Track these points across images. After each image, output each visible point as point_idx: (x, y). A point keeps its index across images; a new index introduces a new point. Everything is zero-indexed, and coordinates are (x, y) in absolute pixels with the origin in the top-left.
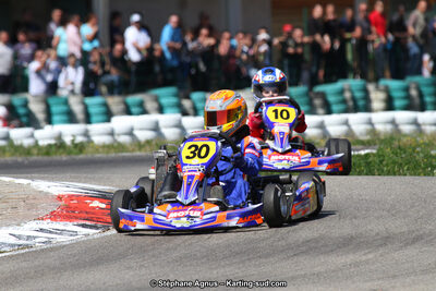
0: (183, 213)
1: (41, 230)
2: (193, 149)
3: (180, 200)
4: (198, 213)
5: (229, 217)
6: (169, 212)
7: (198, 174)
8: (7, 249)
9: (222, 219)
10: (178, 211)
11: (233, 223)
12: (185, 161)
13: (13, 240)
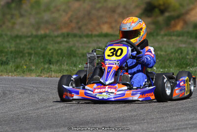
0: (104, 90)
2: (112, 51)
3: (102, 81)
4: (113, 90)
5: (133, 95)
6: (95, 89)
7: (115, 66)
9: (129, 95)
10: (101, 88)
11: (136, 98)
12: (107, 57)
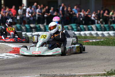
1: (6, 55)
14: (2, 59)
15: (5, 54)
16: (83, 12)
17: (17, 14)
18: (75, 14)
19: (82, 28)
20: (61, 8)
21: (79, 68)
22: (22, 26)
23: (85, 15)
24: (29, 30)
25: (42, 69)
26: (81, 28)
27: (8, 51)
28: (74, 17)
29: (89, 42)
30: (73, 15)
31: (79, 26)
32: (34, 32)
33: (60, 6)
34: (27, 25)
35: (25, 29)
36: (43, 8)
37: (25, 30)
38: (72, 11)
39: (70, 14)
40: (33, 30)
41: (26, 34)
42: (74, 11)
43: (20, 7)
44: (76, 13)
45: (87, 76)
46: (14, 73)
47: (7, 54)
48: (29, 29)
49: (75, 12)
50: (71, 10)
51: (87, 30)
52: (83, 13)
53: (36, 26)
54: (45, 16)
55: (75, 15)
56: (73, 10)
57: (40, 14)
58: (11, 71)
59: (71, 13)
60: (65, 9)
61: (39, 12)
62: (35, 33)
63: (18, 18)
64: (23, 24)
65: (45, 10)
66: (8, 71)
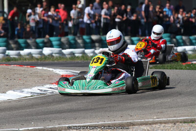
1: (51, 88)
8: (36, 95)
13: (39, 92)
14: (44, 94)
15: (48, 86)
16: (181, 13)
17: (69, 18)
18: (167, 16)
19: (181, 41)
20: (144, 6)
21: (175, 109)
22: (77, 39)
23: (185, 18)
24: (89, 45)
25: (111, 111)
26: (177, 40)
27: (54, 81)
28: (166, 21)
29: (192, 64)
30: (165, 19)
31: (175, 38)
32: (97, 48)
33: (142, 4)
34: (85, 37)
35: (82, 43)
36: (113, 7)
37: (81, 45)
38: (162, 12)
39: (158, 17)
40: (97, 44)
41: (84, 51)
42: (166, 11)
43: (74, 6)
44: (170, 16)
45: (188, 123)
46: (63, 118)
47: (52, 86)
48: (90, 43)
49: (167, 13)
50: (160, 10)
51: (188, 44)
52: (182, 15)
53: (100, 37)
54: (117, 20)
55: (168, 19)
56: (164, 10)
57: (108, 17)
58: (58, 115)
59: (161, 15)
60: (151, 9)
61: (106, 14)
62: (99, 49)
63: (70, 24)
64: (78, 35)
65: (115, 11)
66: (54, 116)
